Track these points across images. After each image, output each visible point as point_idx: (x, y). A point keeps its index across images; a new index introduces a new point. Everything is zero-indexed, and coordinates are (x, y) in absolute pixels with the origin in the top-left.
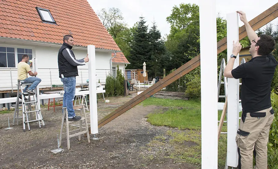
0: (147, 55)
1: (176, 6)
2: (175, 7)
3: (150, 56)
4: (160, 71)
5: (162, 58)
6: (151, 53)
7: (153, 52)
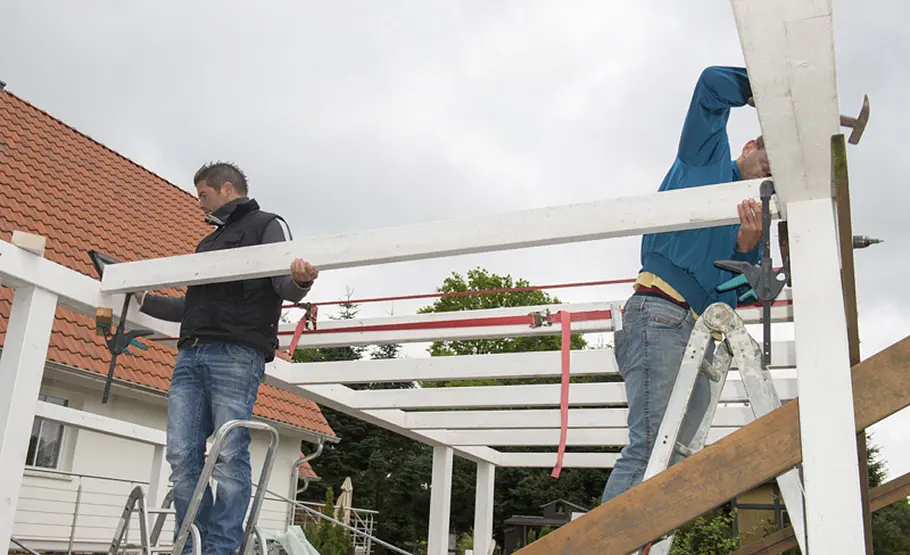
0: (354, 448)
1: (457, 277)
2: (453, 278)
3: (366, 453)
4: (395, 519)
5: (412, 467)
6: (371, 442)
7: (377, 439)
